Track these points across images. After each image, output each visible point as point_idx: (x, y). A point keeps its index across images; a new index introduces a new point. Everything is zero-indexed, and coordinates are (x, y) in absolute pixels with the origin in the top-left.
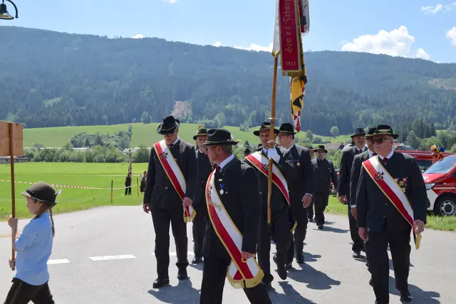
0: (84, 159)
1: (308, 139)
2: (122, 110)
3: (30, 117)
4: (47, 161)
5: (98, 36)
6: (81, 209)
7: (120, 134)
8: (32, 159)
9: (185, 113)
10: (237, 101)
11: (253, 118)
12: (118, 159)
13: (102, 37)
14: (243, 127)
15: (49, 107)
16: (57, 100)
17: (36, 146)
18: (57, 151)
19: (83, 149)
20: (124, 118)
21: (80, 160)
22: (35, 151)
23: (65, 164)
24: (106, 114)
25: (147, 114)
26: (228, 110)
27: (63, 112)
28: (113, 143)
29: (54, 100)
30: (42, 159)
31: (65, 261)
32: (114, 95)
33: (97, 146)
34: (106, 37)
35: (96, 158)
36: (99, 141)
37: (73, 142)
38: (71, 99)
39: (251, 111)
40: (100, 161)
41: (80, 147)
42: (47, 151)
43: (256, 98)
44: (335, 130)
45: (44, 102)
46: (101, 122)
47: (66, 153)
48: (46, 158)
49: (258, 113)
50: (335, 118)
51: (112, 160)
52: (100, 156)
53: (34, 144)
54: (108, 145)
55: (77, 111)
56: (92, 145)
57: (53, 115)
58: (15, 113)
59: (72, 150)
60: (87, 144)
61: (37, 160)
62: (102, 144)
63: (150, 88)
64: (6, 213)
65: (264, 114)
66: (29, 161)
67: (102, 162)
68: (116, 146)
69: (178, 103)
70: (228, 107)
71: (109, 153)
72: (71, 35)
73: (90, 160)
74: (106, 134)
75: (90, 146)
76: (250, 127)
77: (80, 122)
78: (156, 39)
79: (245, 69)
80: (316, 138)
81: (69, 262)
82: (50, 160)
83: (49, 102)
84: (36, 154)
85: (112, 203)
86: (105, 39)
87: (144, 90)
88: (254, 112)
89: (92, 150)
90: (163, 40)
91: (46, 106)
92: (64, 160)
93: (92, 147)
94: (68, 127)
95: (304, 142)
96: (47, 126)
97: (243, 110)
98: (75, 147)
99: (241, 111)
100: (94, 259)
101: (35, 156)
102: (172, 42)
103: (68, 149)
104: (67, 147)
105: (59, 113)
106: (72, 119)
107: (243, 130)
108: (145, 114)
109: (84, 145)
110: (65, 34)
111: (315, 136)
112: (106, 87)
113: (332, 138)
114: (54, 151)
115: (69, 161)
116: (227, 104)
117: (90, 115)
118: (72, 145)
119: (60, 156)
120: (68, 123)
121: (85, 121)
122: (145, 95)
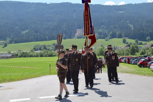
0: (39, 55)
1: (136, 43)
2: (54, 34)
3: (16, 39)
4: (24, 57)
5: (43, 3)
6: (37, 77)
7: (54, 44)
8: (17, 56)
9: (81, 34)
10: (103, 28)
11: (111, 35)
12: (53, 55)
13: (45, 3)
14: (106, 39)
15: (24, 34)
16: (27, 31)
17: (19, 51)
18: (28, 53)
19: (39, 52)
20: (55, 37)
21: (37, 56)
22: (18, 53)
23: (31, 58)
24: (47, 36)
25: (65, 35)
26: (99, 32)
27: (29, 36)
28: (51, 48)
29: (26, 31)
30: (21, 56)
31: (29, 99)
32: (51, 28)
33: (44, 50)
34: (46, 3)
35: (44, 55)
36: (45, 48)
37: (34, 48)
38: (33, 31)
39: (110, 32)
40: (46, 56)
41: (37, 50)
42: (23, 53)
43: (112, 26)
44: (149, 39)
45: (22, 32)
46: (46, 40)
47: (31, 53)
48: (23, 56)
49: (113, 33)
50: (148, 33)
51: (51, 56)
52: (46, 54)
53: (18, 50)
54: (49, 49)
55: (35, 35)
56: (42, 49)
57: (25, 37)
58: (10, 37)
59: (34, 52)
60: (40, 49)
61: (20, 57)
62: (46, 49)
63: (66, 24)
64: (6, 80)
65: (115, 33)
66: (16, 57)
67: (47, 56)
68: (52, 50)
69: (78, 30)
70: (100, 30)
71: (49, 52)
72: (31, 3)
73: (41, 56)
74: (48, 45)
75: (41, 50)
76: (110, 39)
77: (37, 40)
78: (67, 3)
79: (107, 14)
80: (140, 42)
81: (30, 99)
82: (25, 57)
83: (24, 32)
84: (19, 54)
85: (50, 74)
86: (46, 4)
87: (63, 25)
88: (111, 33)
89: (42, 52)
90: (71, 3)
91: (22, 34)
92: (31, 56)
93: (42, 50)
94: (32, 42)
95: (134, 44)
96: (23, 42)
97: (106, 32)
98: (35, 50)
99: (105, 32)
100: (40, 98)
101: (19, 55)
102: (74, 4)
103: (32, 52)
104: (32, 51)
105: (28, 37)
106: (33, 39)
107: (106, 40)
108: (64, 35)
109: (39, 50)
110: (29, 3)
111: (139, 42)
112: (47, 25)
113: (147, 42)
114: (26, 53)
115: (33, 57)
116: (99, 29)
117: (41, 37)
118: (34, 50)
119: (29, 55)
120: (32, 41)
121: (39, 39)
122: (64, 27)
